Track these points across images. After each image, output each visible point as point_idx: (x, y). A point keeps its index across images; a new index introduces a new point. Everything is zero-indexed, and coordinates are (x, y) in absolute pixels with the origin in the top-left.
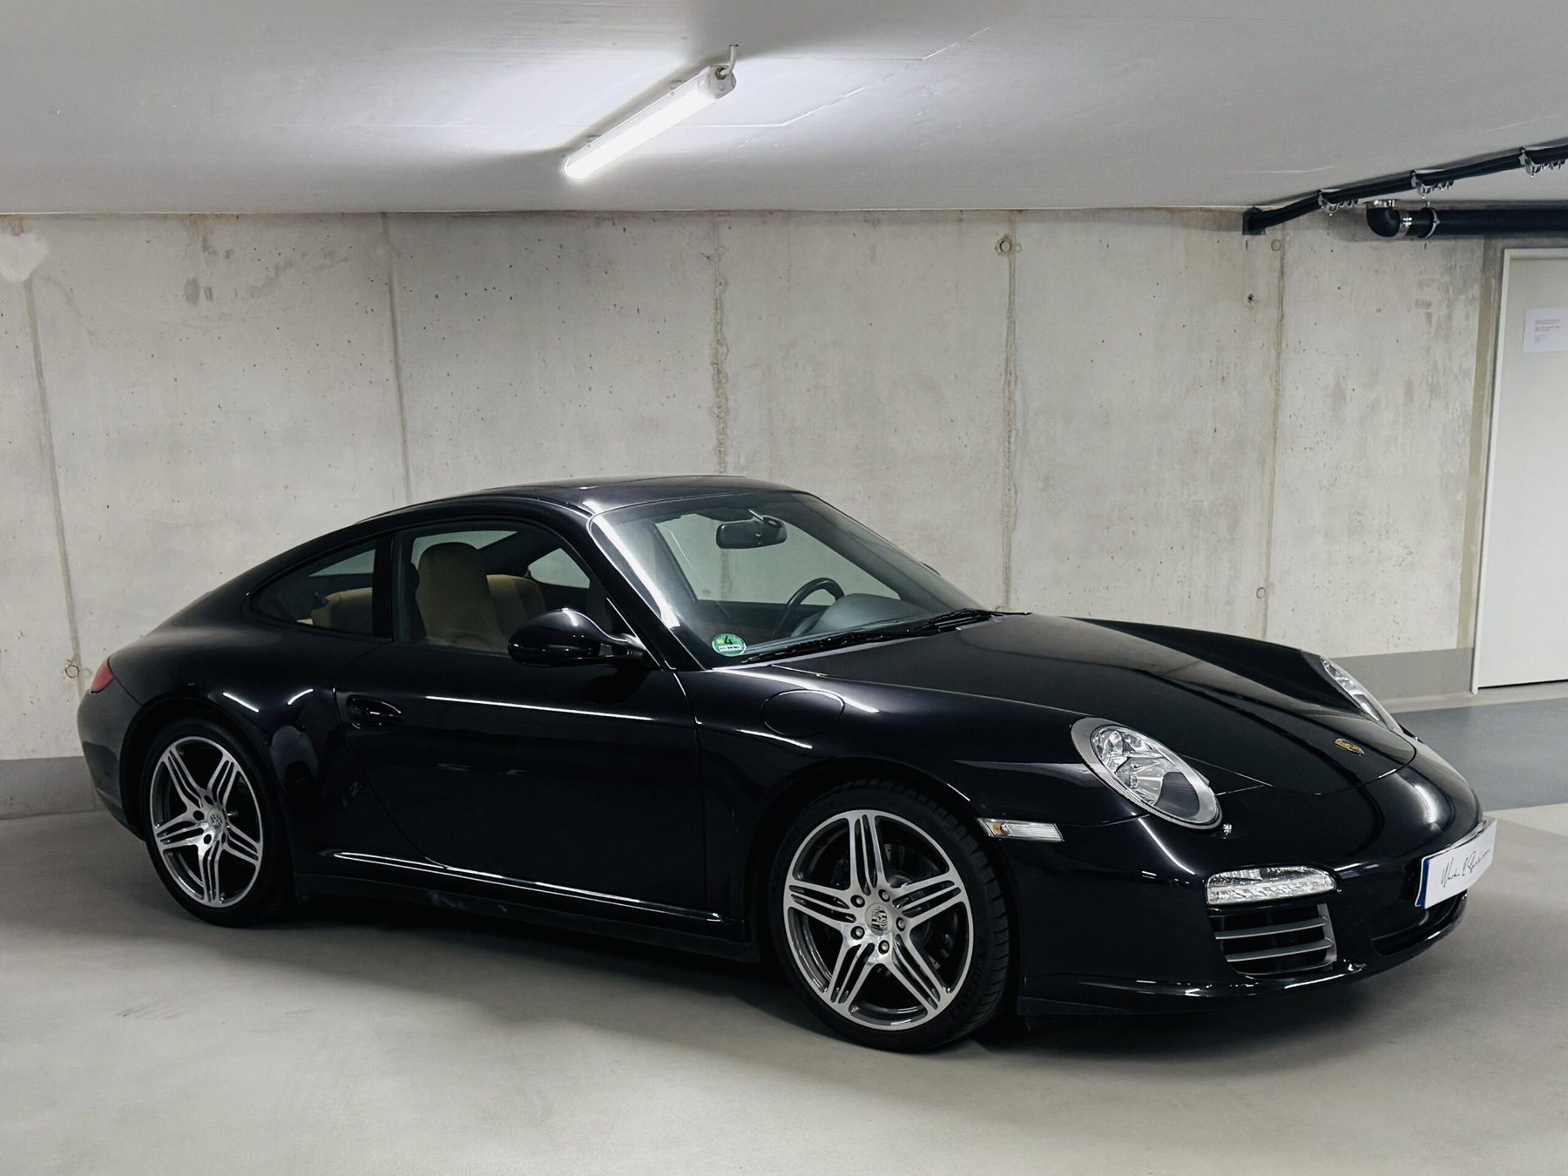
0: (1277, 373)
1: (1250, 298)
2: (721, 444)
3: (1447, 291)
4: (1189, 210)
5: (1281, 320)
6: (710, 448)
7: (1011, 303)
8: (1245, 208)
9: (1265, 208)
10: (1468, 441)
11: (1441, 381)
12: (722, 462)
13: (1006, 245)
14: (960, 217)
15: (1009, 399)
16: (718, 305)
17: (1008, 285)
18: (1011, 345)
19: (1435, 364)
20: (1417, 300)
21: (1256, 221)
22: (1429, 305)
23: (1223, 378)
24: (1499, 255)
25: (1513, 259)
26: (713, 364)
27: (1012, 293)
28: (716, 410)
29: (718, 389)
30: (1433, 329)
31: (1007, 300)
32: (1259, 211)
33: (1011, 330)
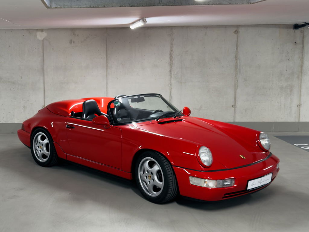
0: (302, 58)
1: (295, 43)
2: (171, 70)
5: (303, 47)
6: (168, 71)
7: (237, 43)
8: (294, 24)
9: (299, 24)
13: (236, 32)
14: (226, 26)
15: (236, 63)
18: (237, 52)
21: (297, 27)
23: (288, 60)
26: (170, 55)
27: (237, 41)
28: (170, 64)
32: (298, 25)
33: (237, 49)
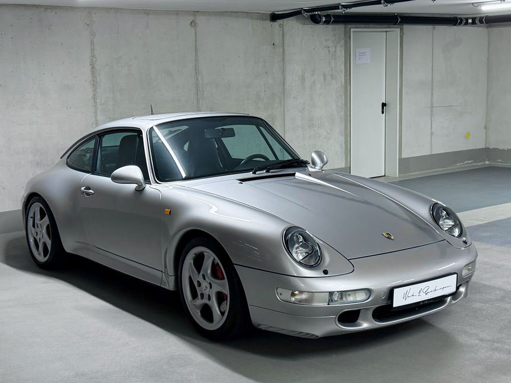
0: (284, 71)
1: (273, 44)
2: (95, 95)
3: (334, 43)
4: (253, 13)
5: (284, 52)
6: (91, 96)
7: (196, 45)
8: (271, 12)
9: (277, 13)
10: (343, 94)
11: (334, 73)
12: (95, 102)
13: (193, 24)
14: (177, 13)
15: (197, 79)
16: (92, 43)
17: (194, 38)
18: (196, 60)
19: (332, 68)
20: (325, 46)
21: (275, 17)
22: (329, 47)
23: (266, 73)
24: (349, 30)
25: (353, 32)
26: (90, 65)
27: (196, 41)
28: (92, 82)
29: (93, 74)
30: (331, 56)
31: (194, 43)
32: (275, 14)
33: (196, 54)
